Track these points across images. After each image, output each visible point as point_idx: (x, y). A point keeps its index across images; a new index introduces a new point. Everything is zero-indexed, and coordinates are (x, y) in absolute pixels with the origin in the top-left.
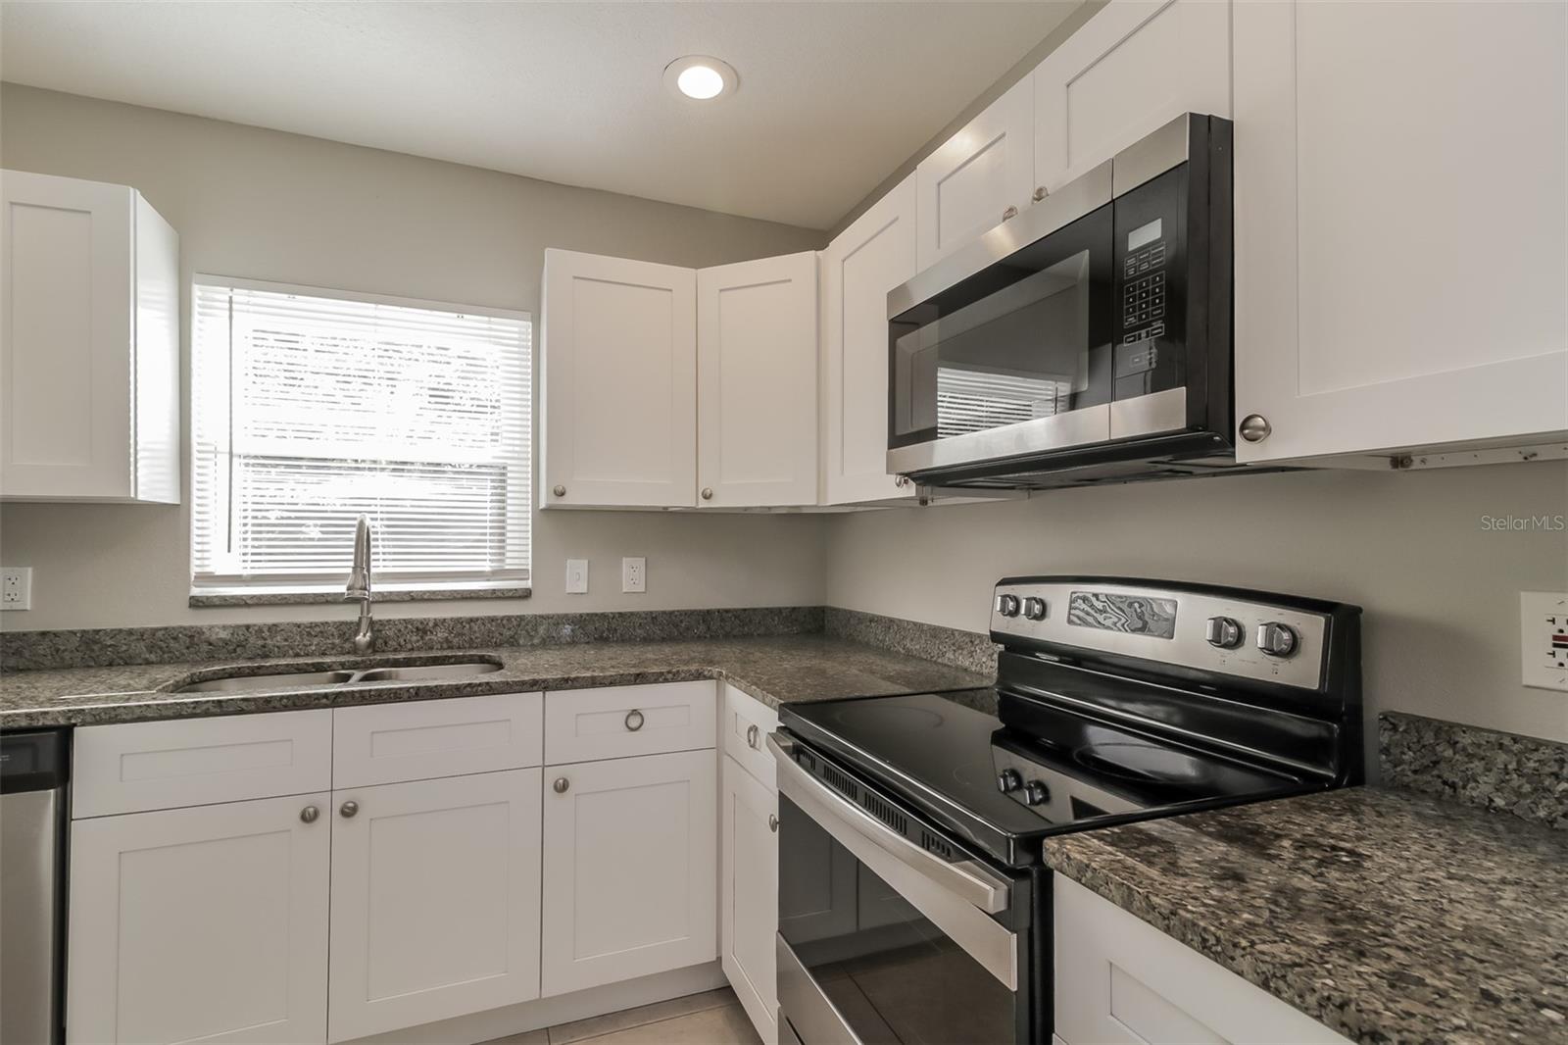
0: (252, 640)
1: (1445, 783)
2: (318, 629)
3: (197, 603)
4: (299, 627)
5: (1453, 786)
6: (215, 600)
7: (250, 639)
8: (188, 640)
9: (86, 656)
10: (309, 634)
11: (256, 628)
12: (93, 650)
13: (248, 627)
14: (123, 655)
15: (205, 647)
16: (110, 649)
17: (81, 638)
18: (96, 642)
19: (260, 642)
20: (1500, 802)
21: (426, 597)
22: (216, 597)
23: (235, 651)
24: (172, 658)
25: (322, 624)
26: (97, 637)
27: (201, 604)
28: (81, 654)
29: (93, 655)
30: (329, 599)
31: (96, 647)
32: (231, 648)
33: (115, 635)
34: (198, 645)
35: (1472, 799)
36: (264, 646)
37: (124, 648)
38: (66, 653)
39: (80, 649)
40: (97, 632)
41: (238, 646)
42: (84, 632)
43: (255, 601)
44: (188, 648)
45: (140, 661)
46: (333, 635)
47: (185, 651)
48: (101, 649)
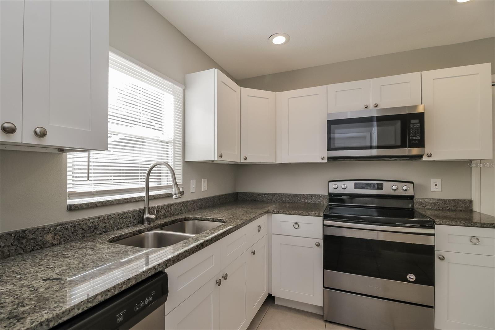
0: (100, 225)
1: (423, 207)
2: (125, 215)
3: (72, 209)
4: (119, 215)
5: (424, 207)
6: (84, 205)
7: (100, 224)
8: (73, 229)
9: (18, 248)
10: (122, 218)
11: (102, 218)
12: (22, 243)
13: (99, 218)
14: (40, 243)
15: (80, 232)
16: (32, 241)
17: (15, 237)
18: (23, 238)
19: (104, 225)
20: (430, 208)
21: (158, 197)
22: (84, 204)
23: (94, 231)
24: (65, 240)
25: (127, 213)
26: (24, 234)
27: (77, 208)
28: (15, 247)
29: (22, 246)
30: (128, 200)
31: (24, 241)
32: (92, 230)
33: (35, 232)
34: (77, 231)
35: (426, 208)
36: (105, 227)
37: (40, 238)
38: (5, 248)
39: (14, 244)
40: (24, 231)
41: (95, 228)
42: (16, 232)
43: (100, 204)
44: (73, 233)
45: (48, 245)
46: (130, 217)
47: (71, 235)
48: (27, 242)
